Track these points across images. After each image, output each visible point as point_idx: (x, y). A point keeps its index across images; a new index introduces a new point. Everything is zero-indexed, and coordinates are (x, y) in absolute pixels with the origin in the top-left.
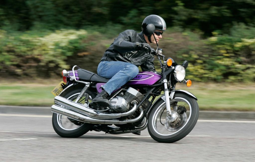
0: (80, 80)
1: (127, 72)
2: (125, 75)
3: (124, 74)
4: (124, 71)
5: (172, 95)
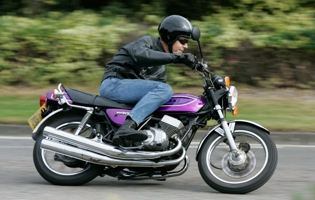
0: (74, 103)
1: (161, 94)
2: (159, 97)
3: (157, 97)
4: (156, 92)
5: (232, 127)
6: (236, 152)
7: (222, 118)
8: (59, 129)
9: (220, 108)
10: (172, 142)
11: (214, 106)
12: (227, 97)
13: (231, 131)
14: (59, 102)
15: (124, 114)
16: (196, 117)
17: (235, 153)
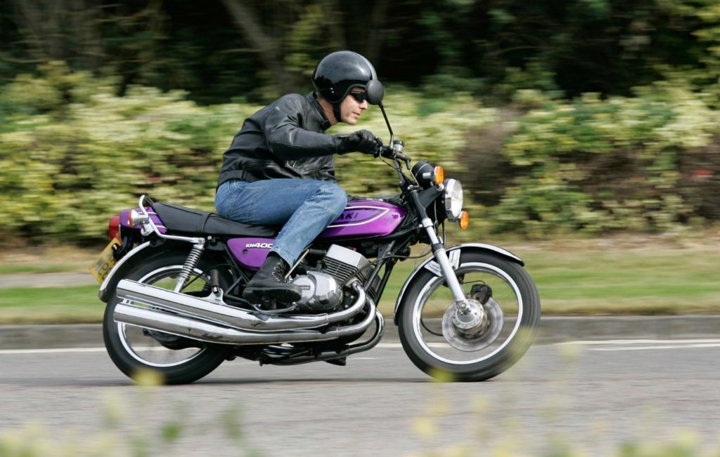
0: (169, 232)
5: (455, 259)
6: (463, 306)
7: (436, 244)
8: (144, 282)
9: (432, 224)
10: (349, 295)
11: (420, 221)
12: (443, 202)
13: (453, 268)
14: (142, 232)
15: (258, 246)
16: (390, 242)
17: (463, 308)
